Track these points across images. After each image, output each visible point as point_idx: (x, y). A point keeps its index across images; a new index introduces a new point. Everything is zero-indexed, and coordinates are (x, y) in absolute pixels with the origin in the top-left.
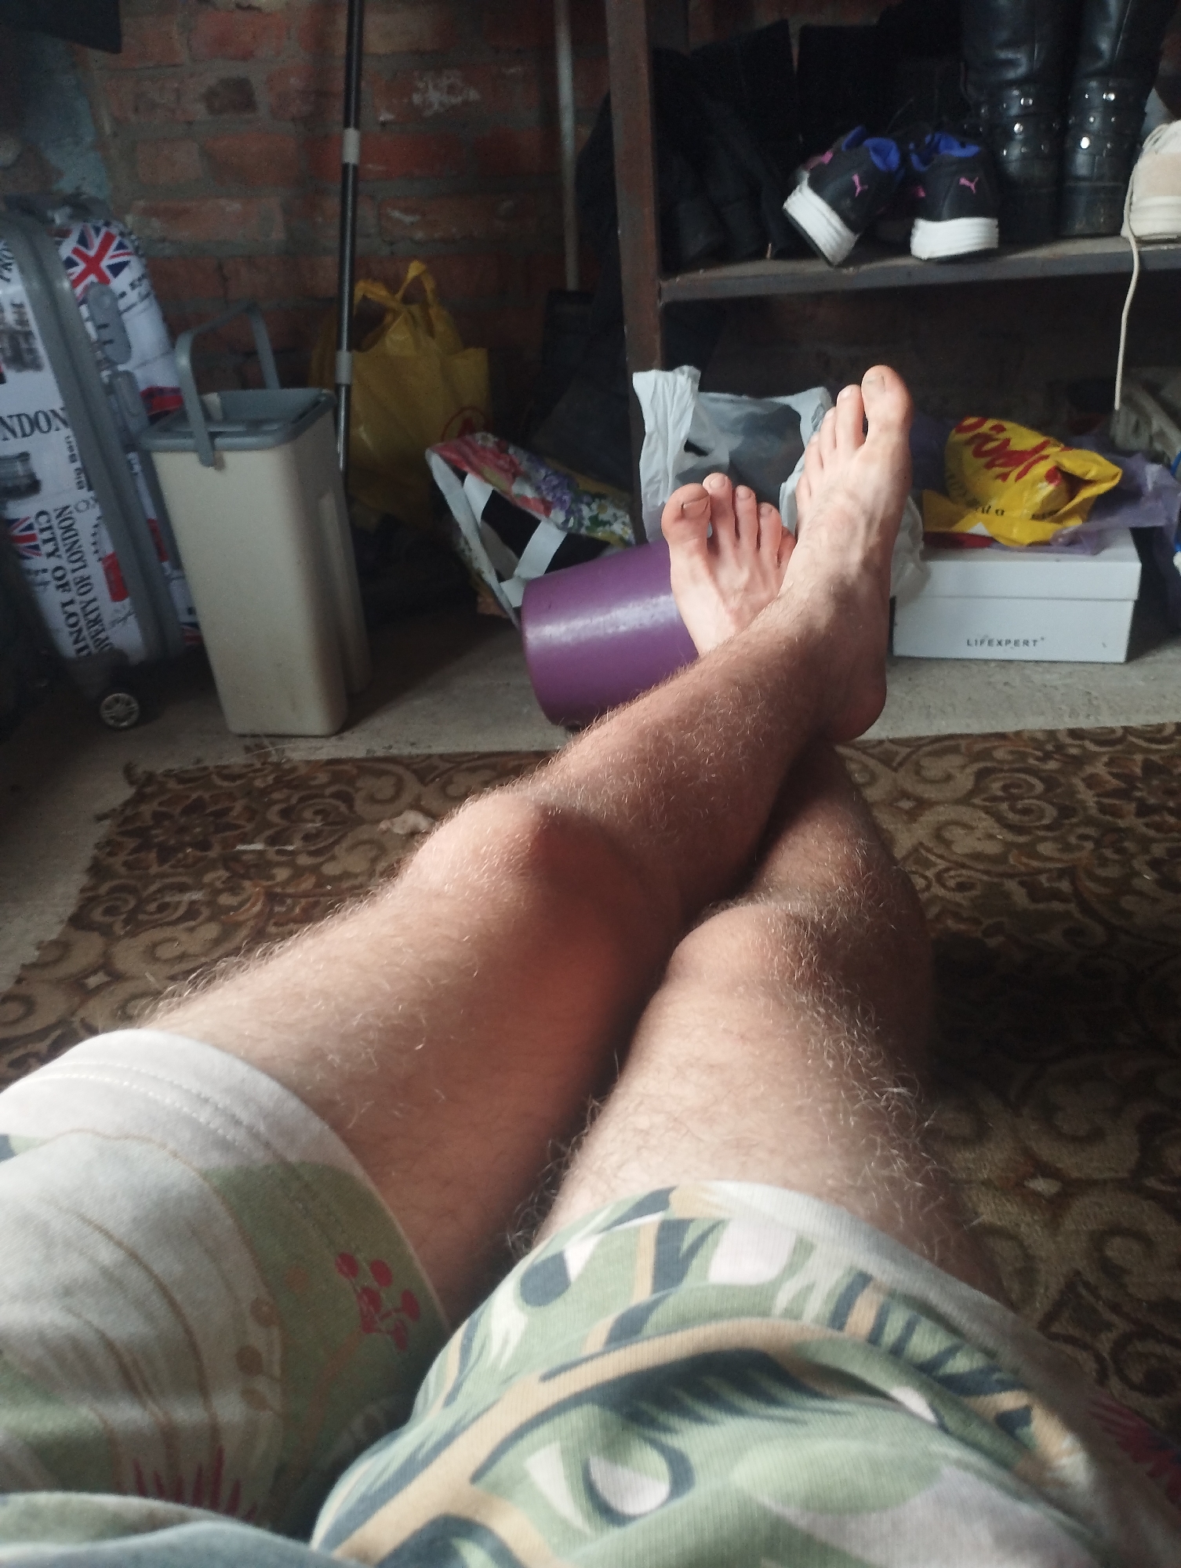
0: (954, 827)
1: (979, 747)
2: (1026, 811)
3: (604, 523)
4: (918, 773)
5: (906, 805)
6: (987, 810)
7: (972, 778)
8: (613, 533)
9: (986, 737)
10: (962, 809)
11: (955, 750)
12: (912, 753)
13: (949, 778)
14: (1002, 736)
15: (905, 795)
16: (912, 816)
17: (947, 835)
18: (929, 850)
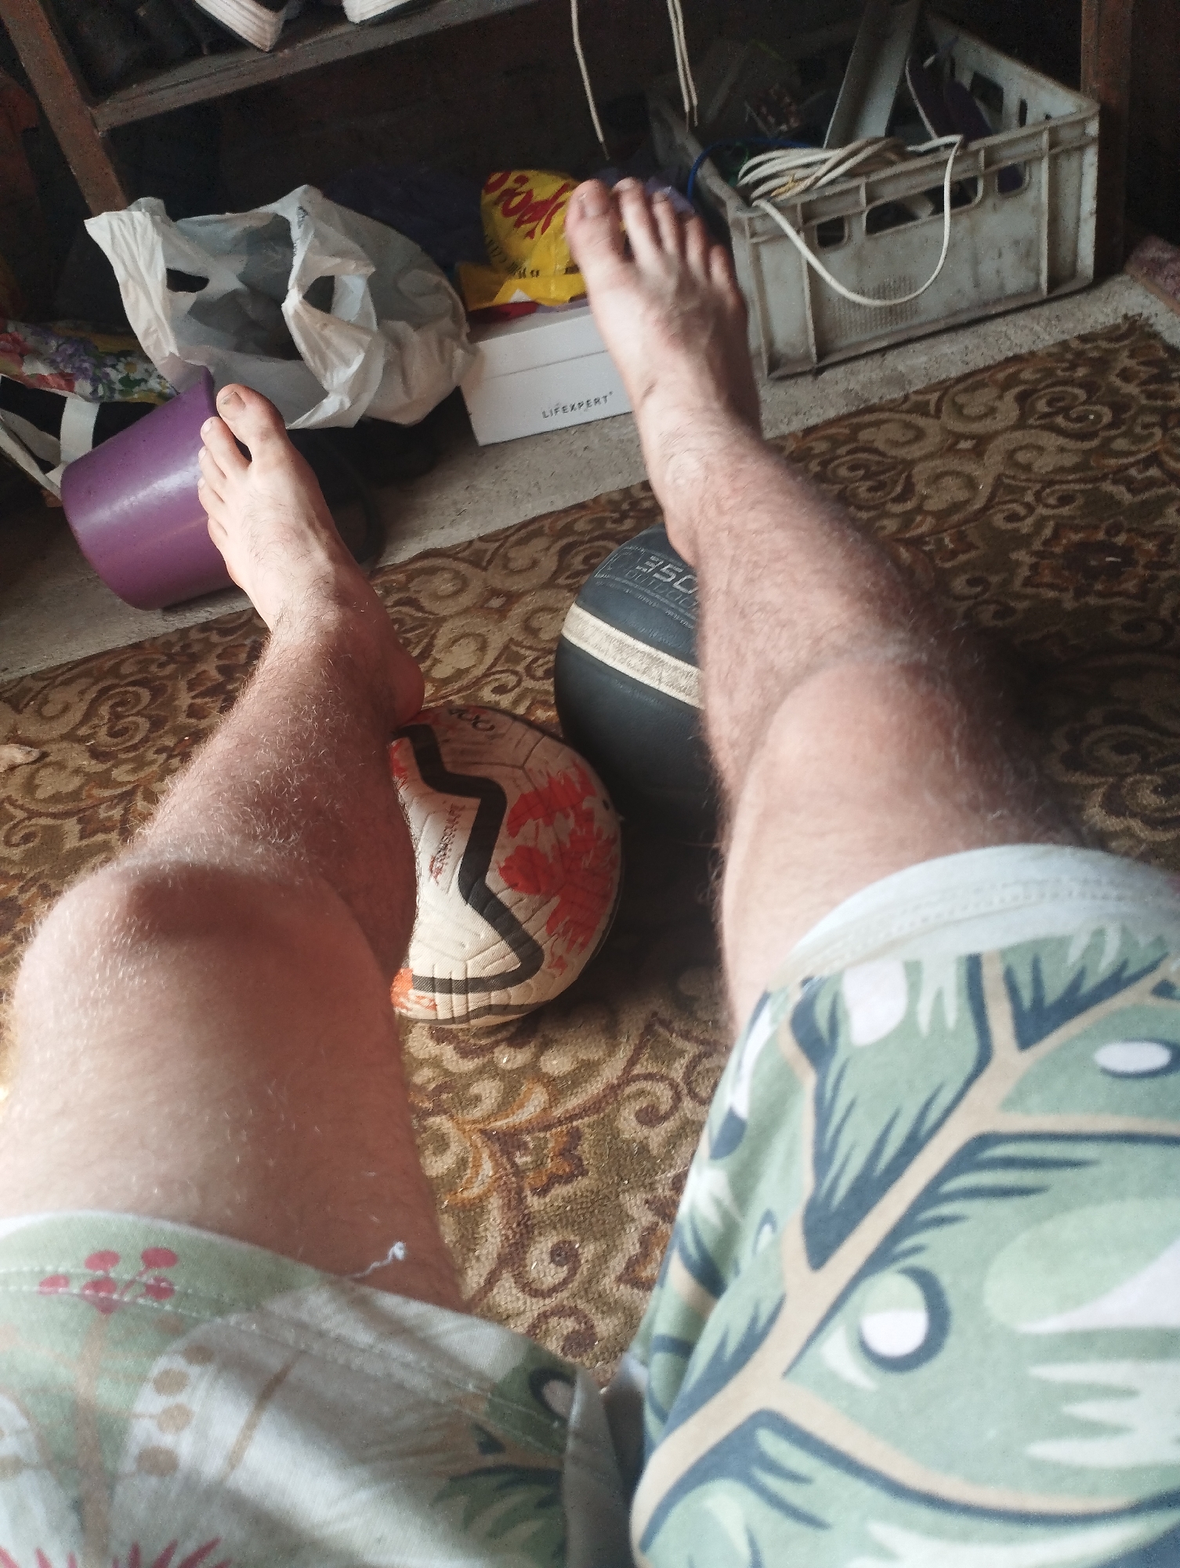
0: (541, 614)
1: (560, 524)
3: (138, 382)
4: (505, 567)
5: (496, 603)
7: (555, 558)
8: (151, 390)
9: (566, 511)
10: (548, 593)
11: (538, 533)
12: (501, 546)
13: (535, 563)
14: (581, 506)
15: (495, 593)
16: (502, 613)
17: (535, 624)
18: (519, 644)
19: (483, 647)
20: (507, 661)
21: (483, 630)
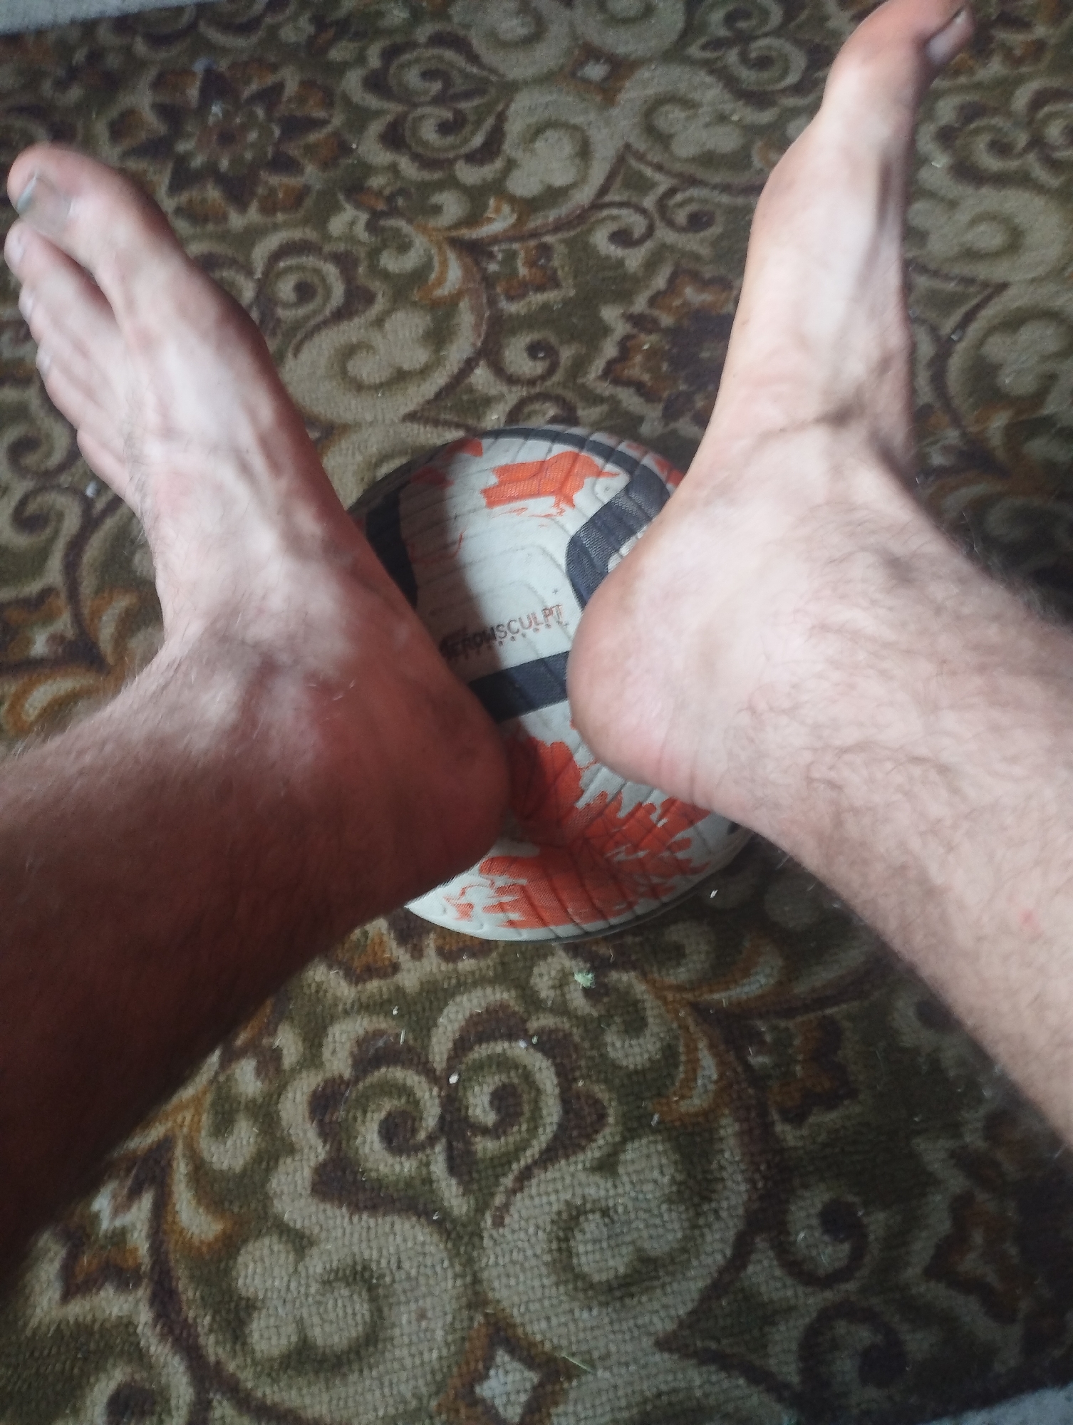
0: (667, 107)
2: (763, 63)
5: (595, 71)
6: (710, 67)
7: (680, 7)
13: (648, 9)
15: (591, 53)
16: (607, 92)
17: (661, 123)
18: (641, 157)
19: (584, 152)
20: (627, 185)
21: (578, 120)
